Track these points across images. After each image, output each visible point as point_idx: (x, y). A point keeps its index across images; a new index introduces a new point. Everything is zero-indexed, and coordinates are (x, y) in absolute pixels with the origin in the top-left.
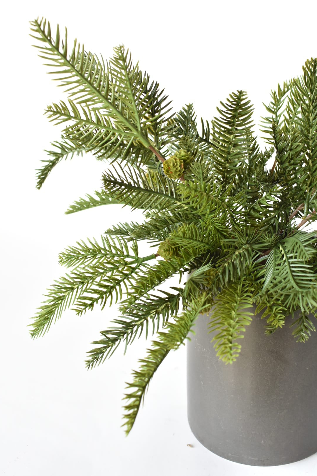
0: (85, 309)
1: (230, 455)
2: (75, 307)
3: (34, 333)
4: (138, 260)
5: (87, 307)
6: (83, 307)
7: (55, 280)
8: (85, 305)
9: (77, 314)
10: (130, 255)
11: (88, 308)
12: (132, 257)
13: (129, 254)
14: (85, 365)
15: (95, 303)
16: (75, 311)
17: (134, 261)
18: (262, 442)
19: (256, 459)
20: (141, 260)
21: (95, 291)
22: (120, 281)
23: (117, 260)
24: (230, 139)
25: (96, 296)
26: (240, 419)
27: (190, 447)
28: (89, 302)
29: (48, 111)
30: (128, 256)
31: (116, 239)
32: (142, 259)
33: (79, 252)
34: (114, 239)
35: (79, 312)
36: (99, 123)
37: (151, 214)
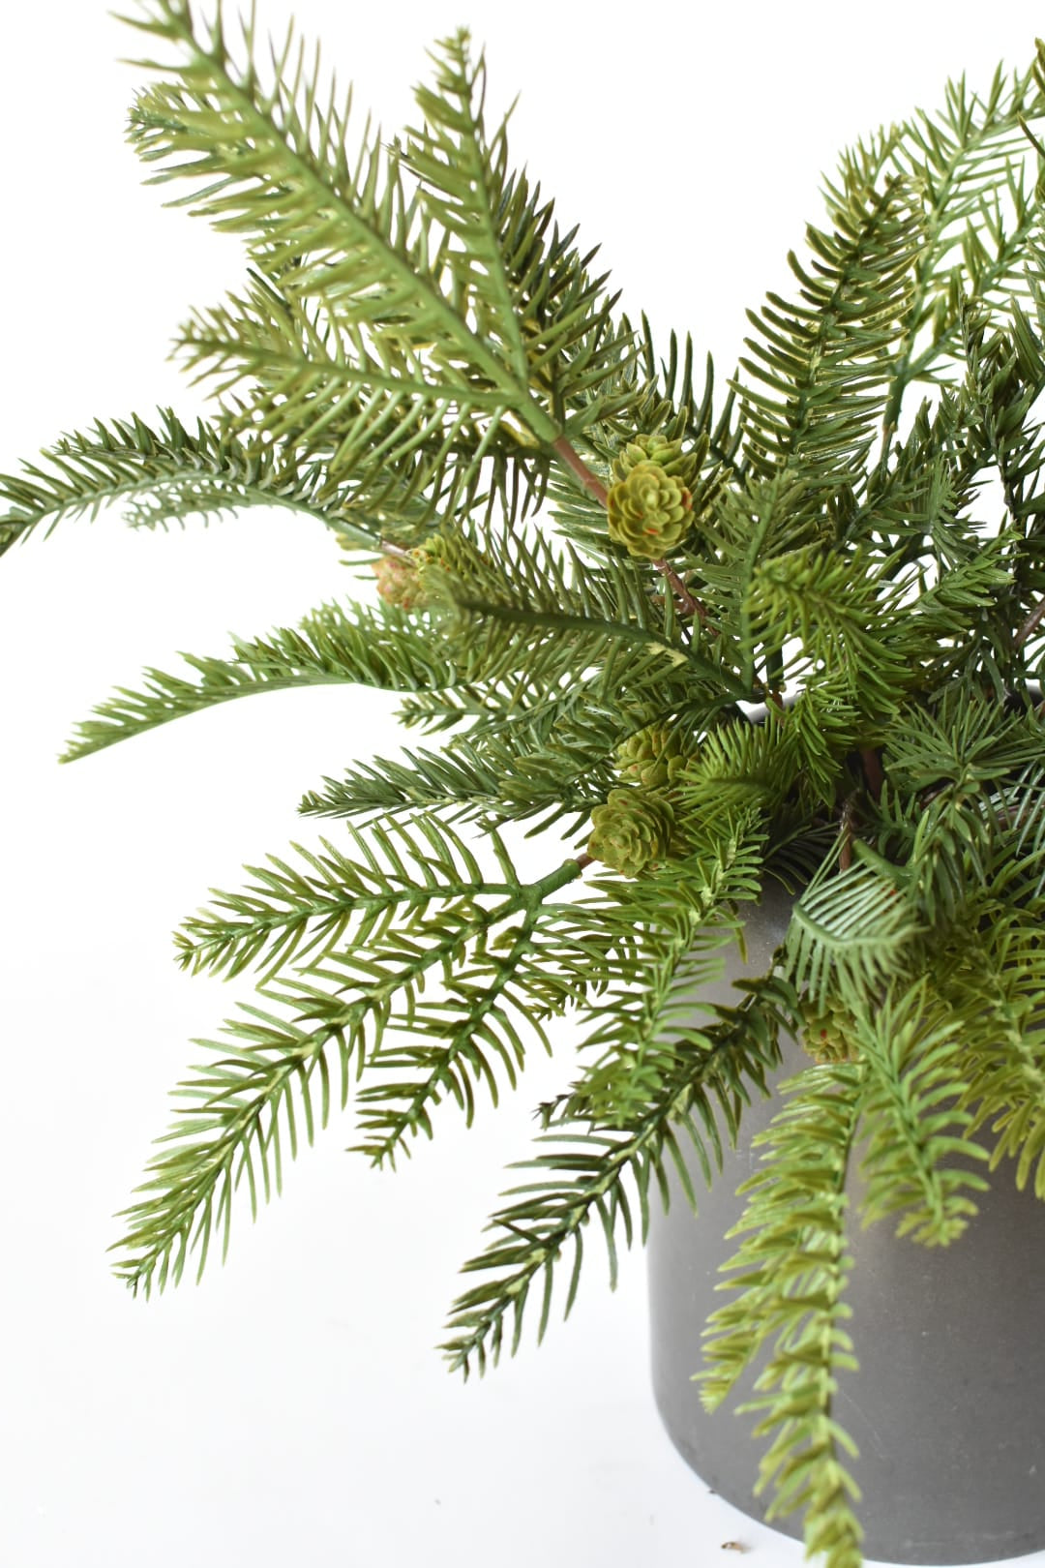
0: (396, 1136)
1: (909, 1544)
2: (362, 1137)
3: (137, 1274)
4: (521, 895)
5: (401, 1127)
6: (389, 1132)
7: (200, 1042)
8: (397, 1121)
9: (373, 1165)
10: (485, 881)
11: (408, 1129)
12: (495, 889)
13: (482, 880)
14: (441, 1363)
15: (428, 1104)
16: (360, 1154)
17: (509, 903)
18: (1033, 1470)
19: (1009, 1534)
20: (533, 895)
21: (419, 1055)
22: (490, 994)
23: (443, 910)
24: (808, 371)
25: (421, 1075)
26: (955, 1408)
27: (734, 1554)
28: (403, 1105)
29: (182, 343)
30: (481, 887)
31: (413, 825)
32: (539, 890)
33: (266, 906)
34: (405, 828)
35: (379, 1152)
36: (373, 370)
37: (422, 706)
